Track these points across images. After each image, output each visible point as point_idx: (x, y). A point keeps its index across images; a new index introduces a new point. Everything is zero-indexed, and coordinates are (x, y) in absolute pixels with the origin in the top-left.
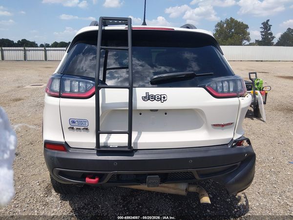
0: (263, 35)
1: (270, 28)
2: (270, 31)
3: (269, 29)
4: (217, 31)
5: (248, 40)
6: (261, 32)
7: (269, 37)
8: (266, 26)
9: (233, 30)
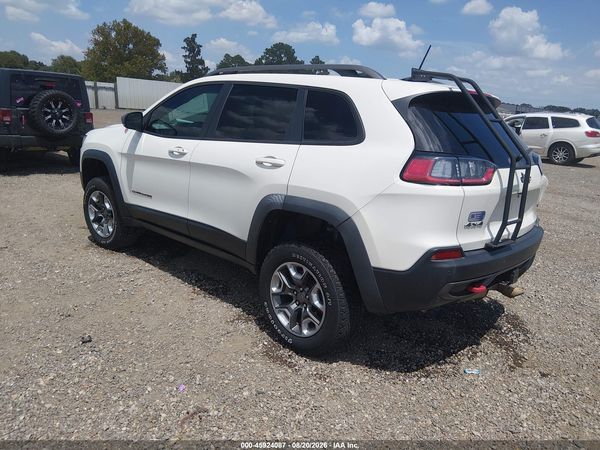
0: (189, 63)
1: (199, 51)
2: (199, 57)
3: (199, 53)
4: (97, 43)
5: (163, 68)
6: (185, 56)
7: (200, 67)
8: (192, 46)
9: (131, 46)
